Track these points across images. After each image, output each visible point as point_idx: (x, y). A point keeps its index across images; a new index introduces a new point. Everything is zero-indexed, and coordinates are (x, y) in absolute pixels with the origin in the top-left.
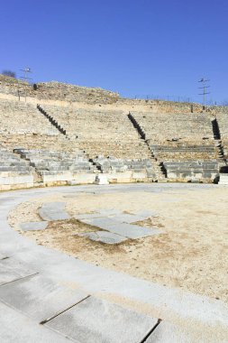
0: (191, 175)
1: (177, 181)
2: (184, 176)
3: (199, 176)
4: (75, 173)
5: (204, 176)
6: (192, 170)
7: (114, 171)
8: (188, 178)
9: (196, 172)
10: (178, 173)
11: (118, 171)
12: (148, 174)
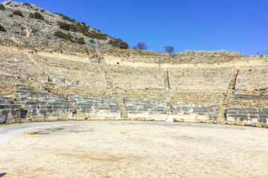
0: (247, 119)
1: (235, 124)
2: (242, 120)
3: (255, 121)
4: (152, 113)
5: (260, 121)
6: (249, 115)
7: (182, 113)
8: (245, 122)
9: (252, 117)
10: (236, 117)
11: (185, 113)
12: (210, 117)
